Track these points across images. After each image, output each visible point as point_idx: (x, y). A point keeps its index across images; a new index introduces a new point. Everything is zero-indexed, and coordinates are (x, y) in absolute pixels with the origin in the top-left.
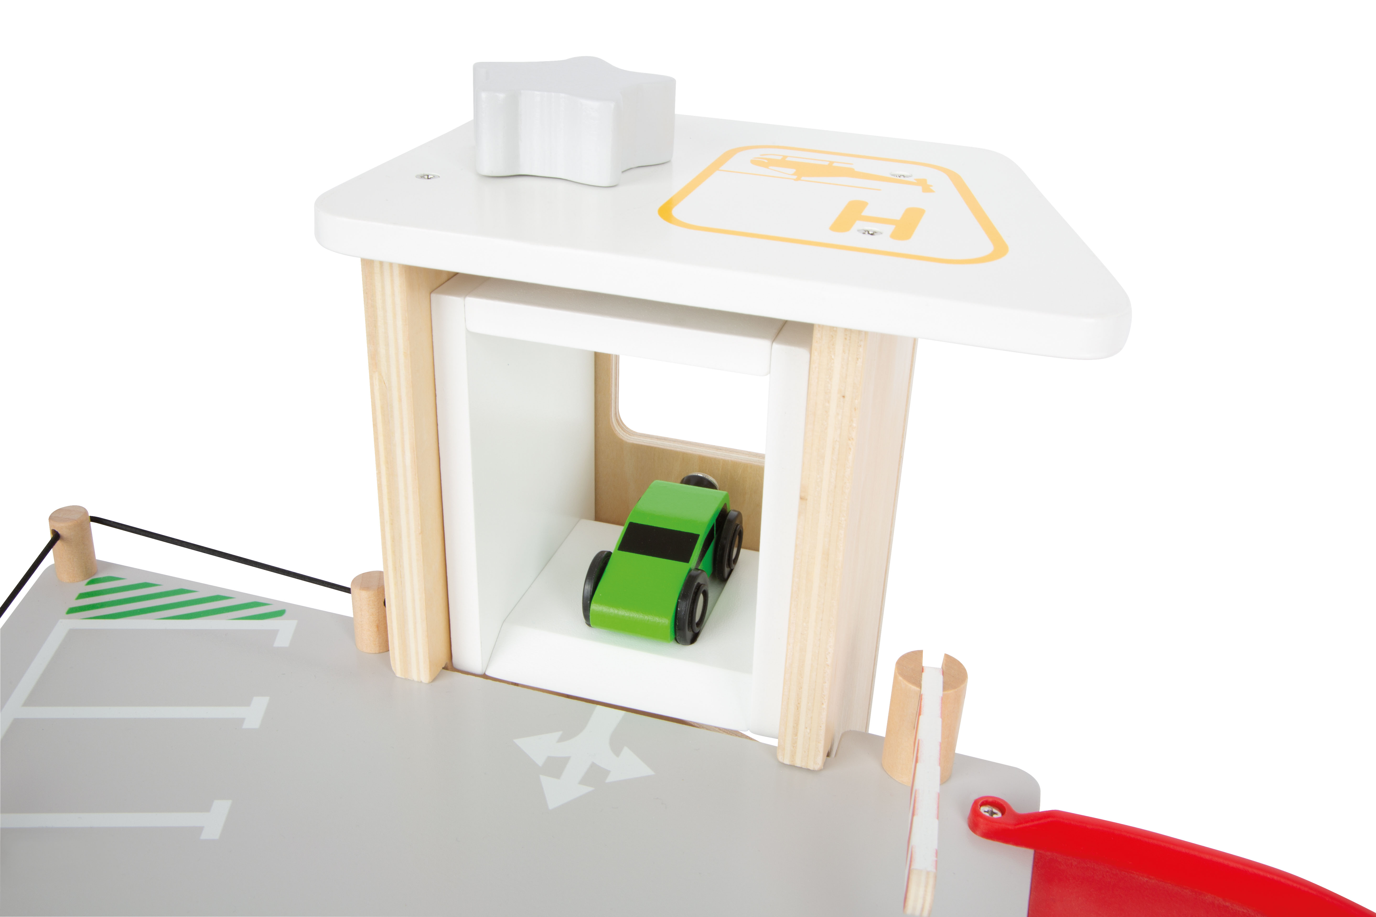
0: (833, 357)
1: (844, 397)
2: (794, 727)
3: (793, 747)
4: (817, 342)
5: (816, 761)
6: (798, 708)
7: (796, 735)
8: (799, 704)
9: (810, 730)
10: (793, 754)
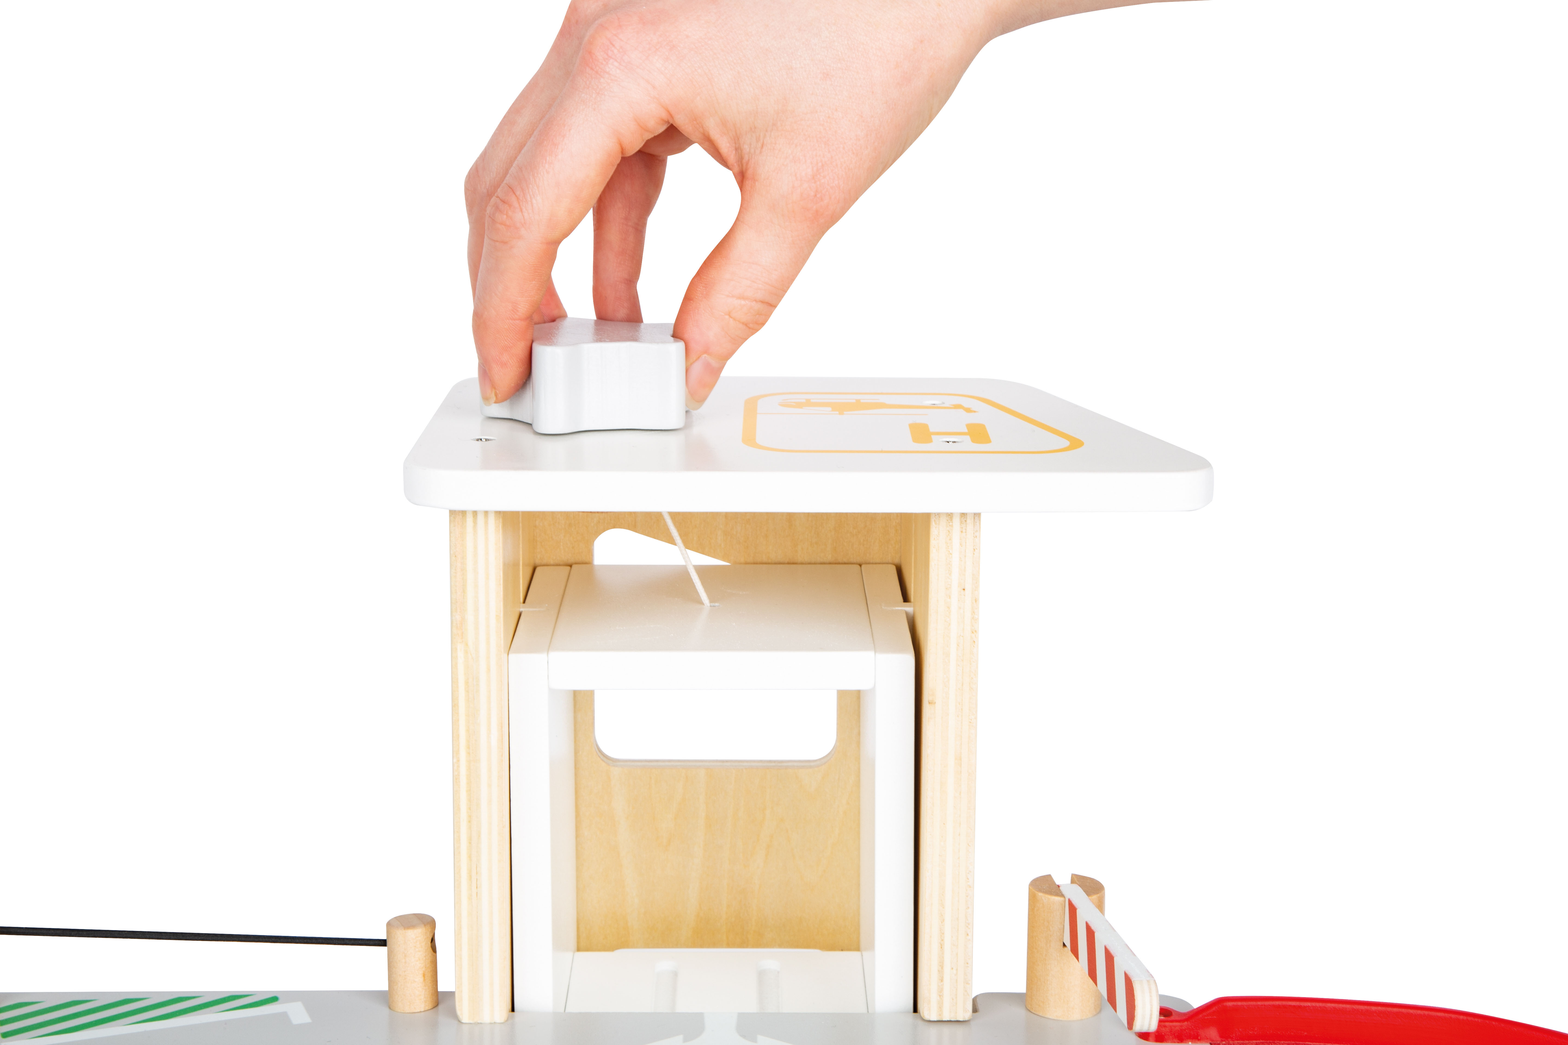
0: (951, 551)
1: (964, 589)
2: (939, 971)
3: (940, 996)
4: (934, 539)
5: (965, 1013)
6: (942, 946)
7: (942, 981)
8: (942, 940)
9: (957, 970)
10: (940, 1008)
